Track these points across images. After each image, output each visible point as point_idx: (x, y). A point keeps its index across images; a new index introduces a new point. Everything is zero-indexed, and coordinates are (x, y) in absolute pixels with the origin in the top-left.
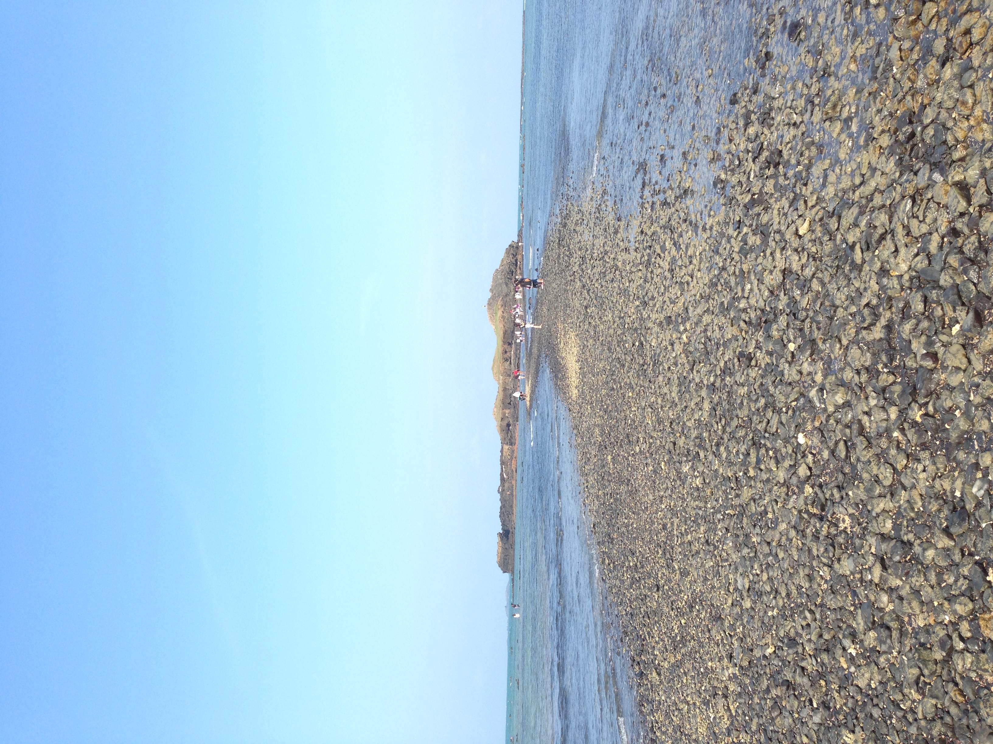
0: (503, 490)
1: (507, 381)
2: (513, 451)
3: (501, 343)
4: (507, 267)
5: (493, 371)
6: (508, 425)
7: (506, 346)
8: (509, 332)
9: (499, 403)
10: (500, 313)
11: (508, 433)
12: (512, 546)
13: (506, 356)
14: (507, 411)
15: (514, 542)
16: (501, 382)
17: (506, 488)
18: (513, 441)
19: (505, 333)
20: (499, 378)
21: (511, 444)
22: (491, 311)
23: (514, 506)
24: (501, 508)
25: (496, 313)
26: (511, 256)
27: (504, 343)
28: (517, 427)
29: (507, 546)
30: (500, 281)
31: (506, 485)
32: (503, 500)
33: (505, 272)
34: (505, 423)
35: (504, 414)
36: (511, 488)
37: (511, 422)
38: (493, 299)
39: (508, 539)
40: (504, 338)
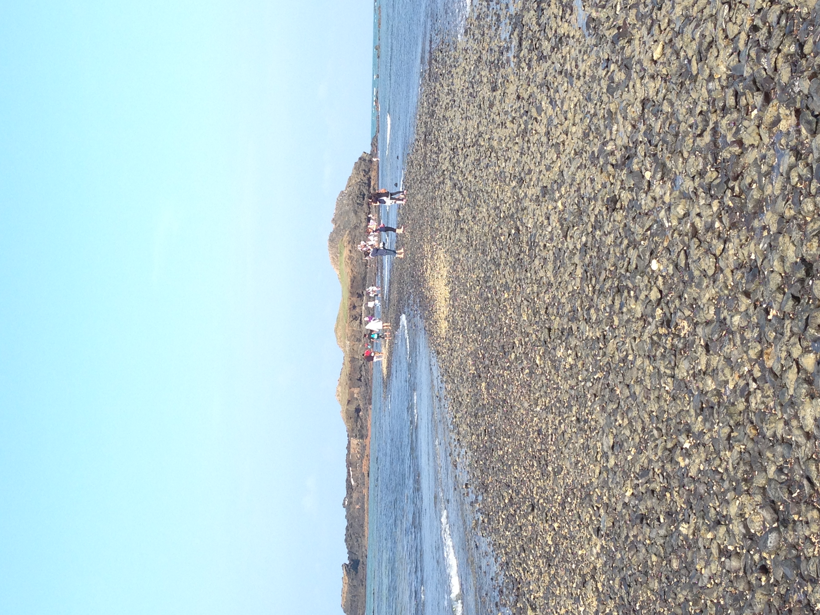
0: (350, 503)
1: (355, 349)
2: (364, 447)
3: (347, 295)
4: (356, 189)
5: (336, 333)
6: (358, 410)
7: (354, 299)
8: (359, 278)
9: (345, 378)
10: (346, 252)
11: (356, 421)
12: (363, 583)
13: (354, 312)
14: (356, 390)
15: (365, 576)
16: (347, 349)
17: (354, 499)
18: (364, 432)
19: (353, 281)
20: (345, 343)
21: (362, 437)
22: (334, 250)
23: (366, 524)
24: (347, 529)
25: (341, 253)
26: (362, 173)
27: (352, 294)
28: (370, 412)
29: (355, 583)
30: (347, 208)
31: (355, 495)
32: (350, 517)
33: (353, 194)
34: (353, 407)
36: (361, 500)
37: (361, 406)
38: (336, 233)
39: (357, 572)
40: (352, 287)
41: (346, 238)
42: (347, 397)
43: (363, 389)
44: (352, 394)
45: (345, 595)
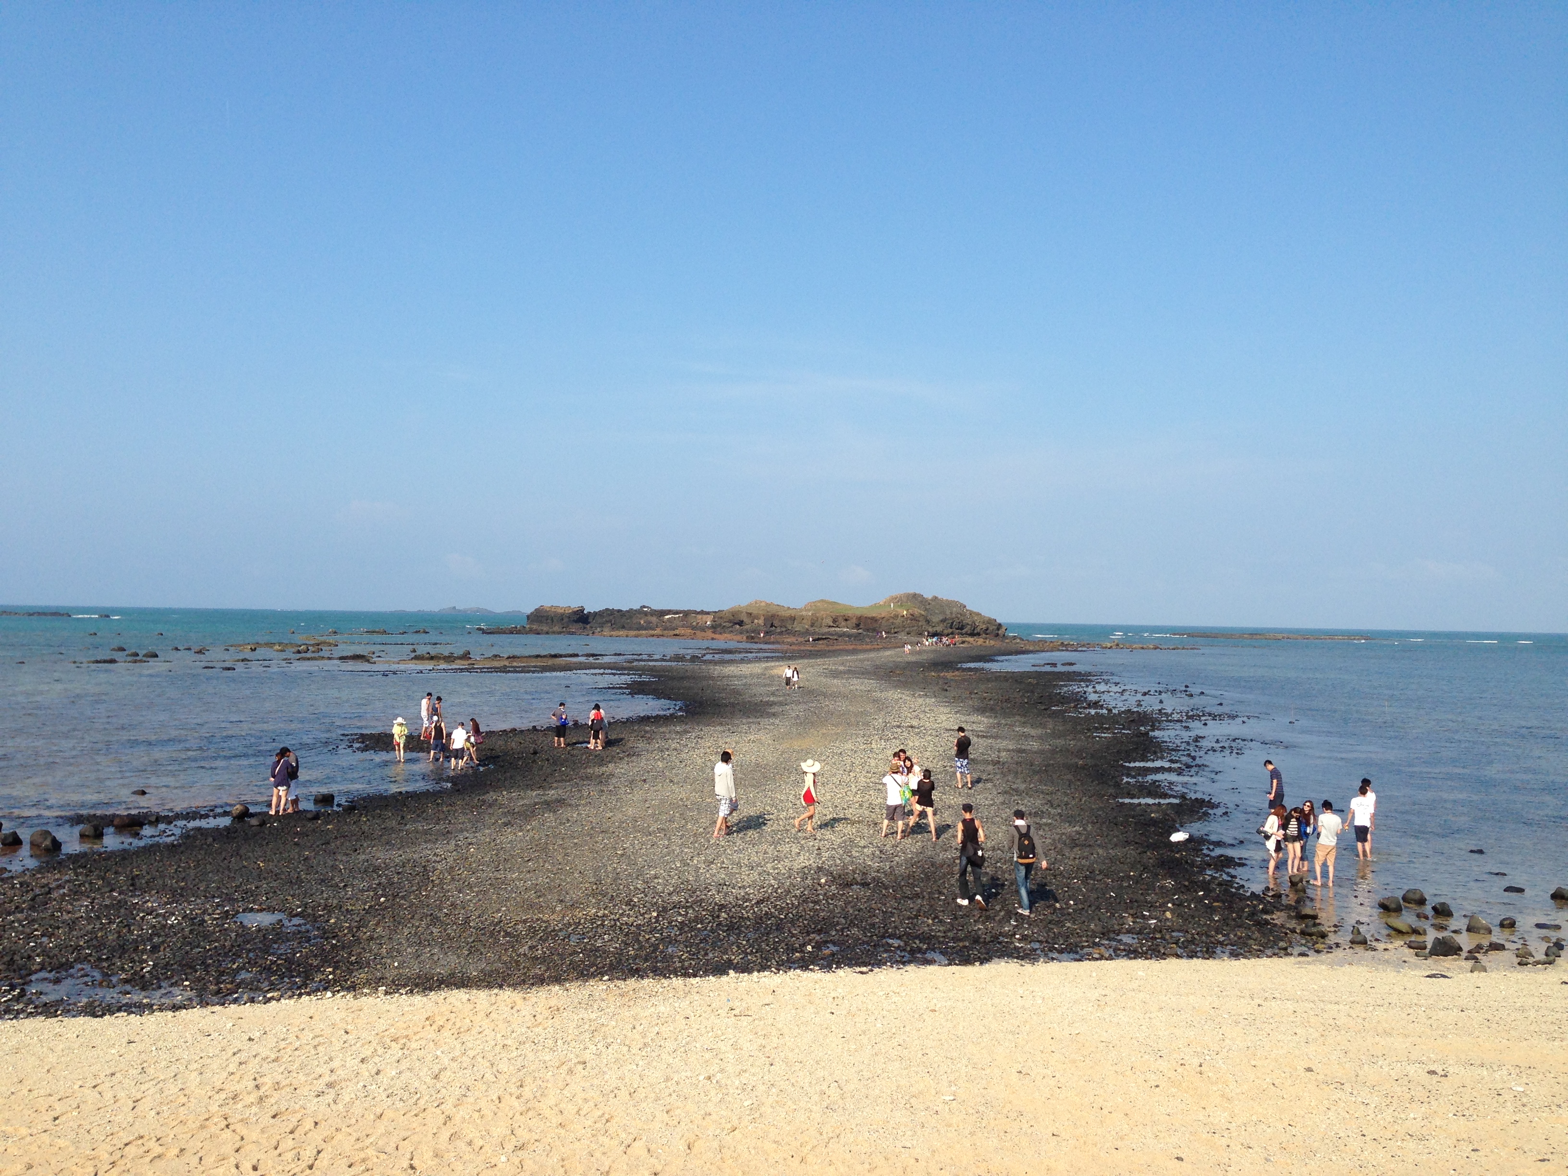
0: (646, 613)
1: (804, 620)
2: (703, 629)
3: (858, 613)
4: (969, 621)
6: (741, 623)
9: (773, 610)
10: (902, 611)
11: (730, 621)
13: (840, 619)
14: (761, 622)
16: (804, 613)
17: (650, 618)
19: (874, 619)
20: (809, 610)
21: (714, 628)
22: (905, 599)
23: (626, 632)
25: (901, 606)
26: (984, 627)
29: (566, 620)
30: (948, 612)
31: (654, 619)
33: (962, 618)
34: (746, 619)
35: (758, 619)
37: (745, 627)
38: (922, 601)
39: (578, 622)
40: (866, 617)
41: (917, 611)
42: (755, 612)
43: (763, 629)
44: (758, 617)
45: (553, 609)
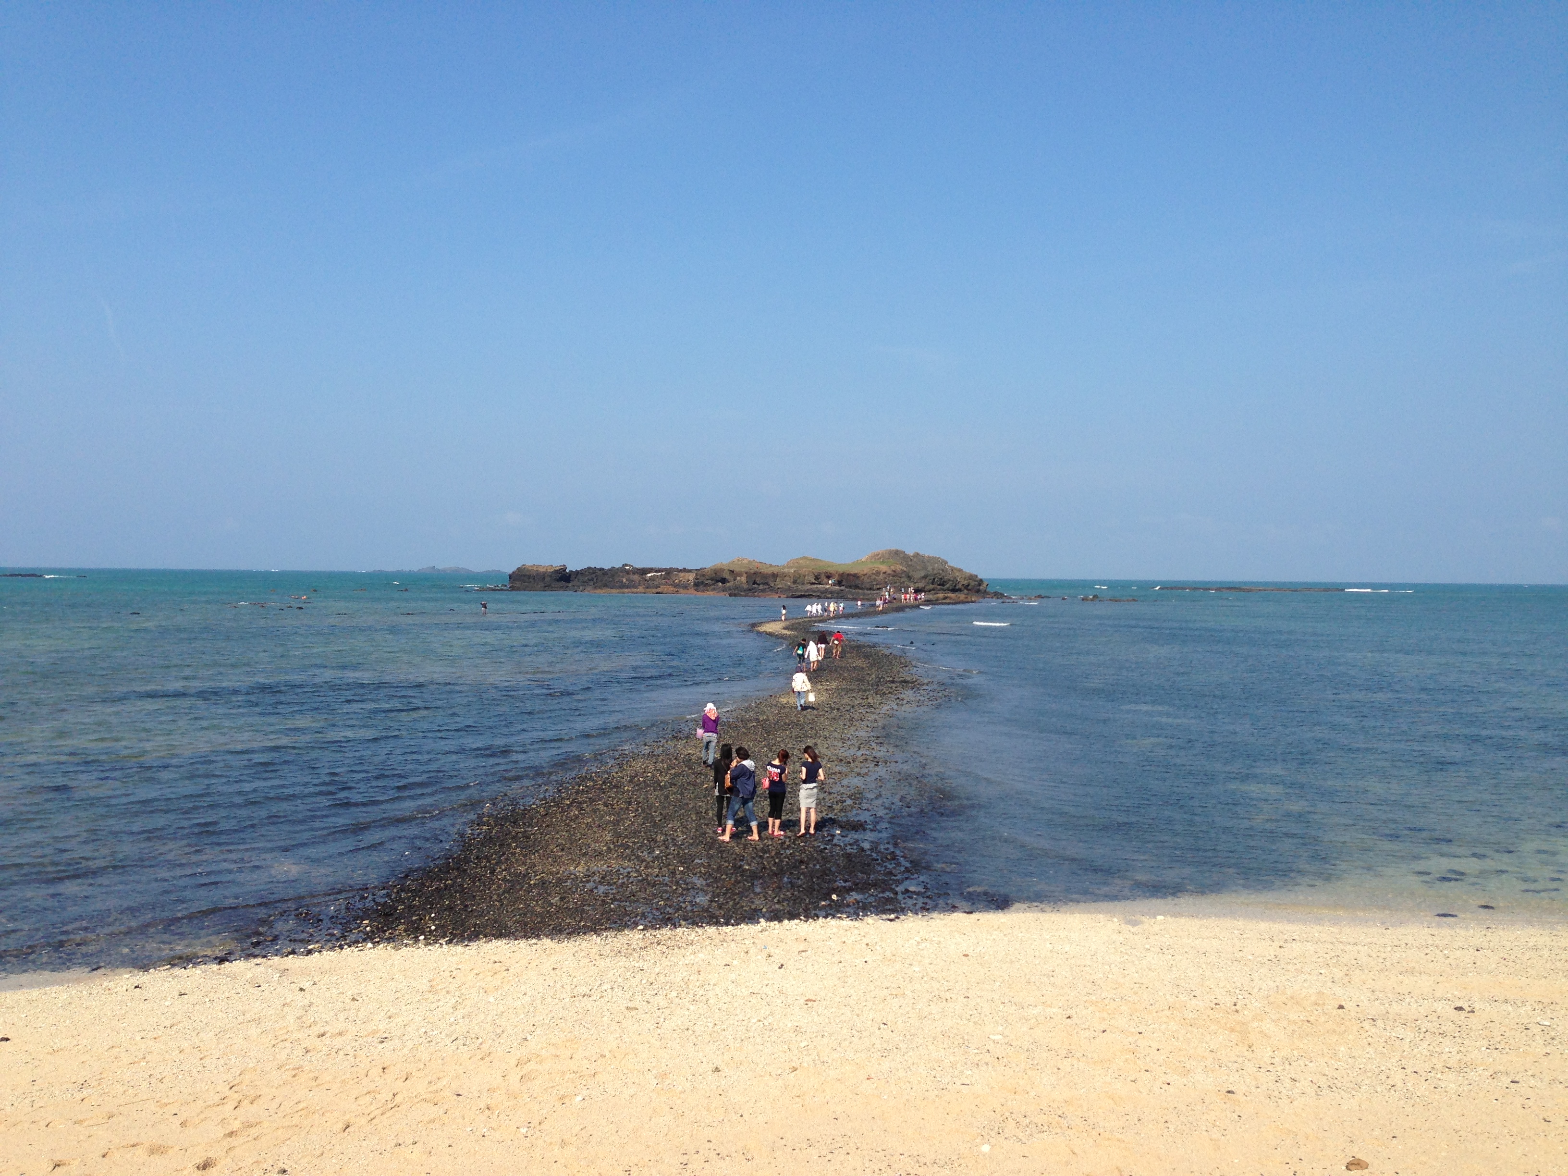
0: (628, 572)
1: (787, 578)
2: (686, 587)
3: (841, 571)
4: (950, 577)
5: (802, 558)
6: (724, 581)
7: (837, 577)
8: (857, 582)
9: (756, 567)
10: (884, 568)
11: (712, 579)
12: (548, 587)
13: (823, 577)
14: (744, 579)
15: (558, 589)
16: (786, 570)
17: (631, 576)
18: (701, 587)
19: (855, 576)
20: (792, 567)
22: (887, 556)
23: (607, 590)
24: (601, 569)
25: (883, 562)
26: (966, 582)
27: (842, 574)
28: (722, 594)
29: (548, 579)
30: (930, 568)
31: (636, 577)
32: (613, 572)
33: (944, 574)
34: (726, 575)
36: (631, 585)
37: (728, 584)
38: (904, 557)
39: (558, 580)
40: (848, 575)
41: (899, 568)
42: (737, 569)
43: (745, 586)
44: (740, 575)
45: (535, 569)
